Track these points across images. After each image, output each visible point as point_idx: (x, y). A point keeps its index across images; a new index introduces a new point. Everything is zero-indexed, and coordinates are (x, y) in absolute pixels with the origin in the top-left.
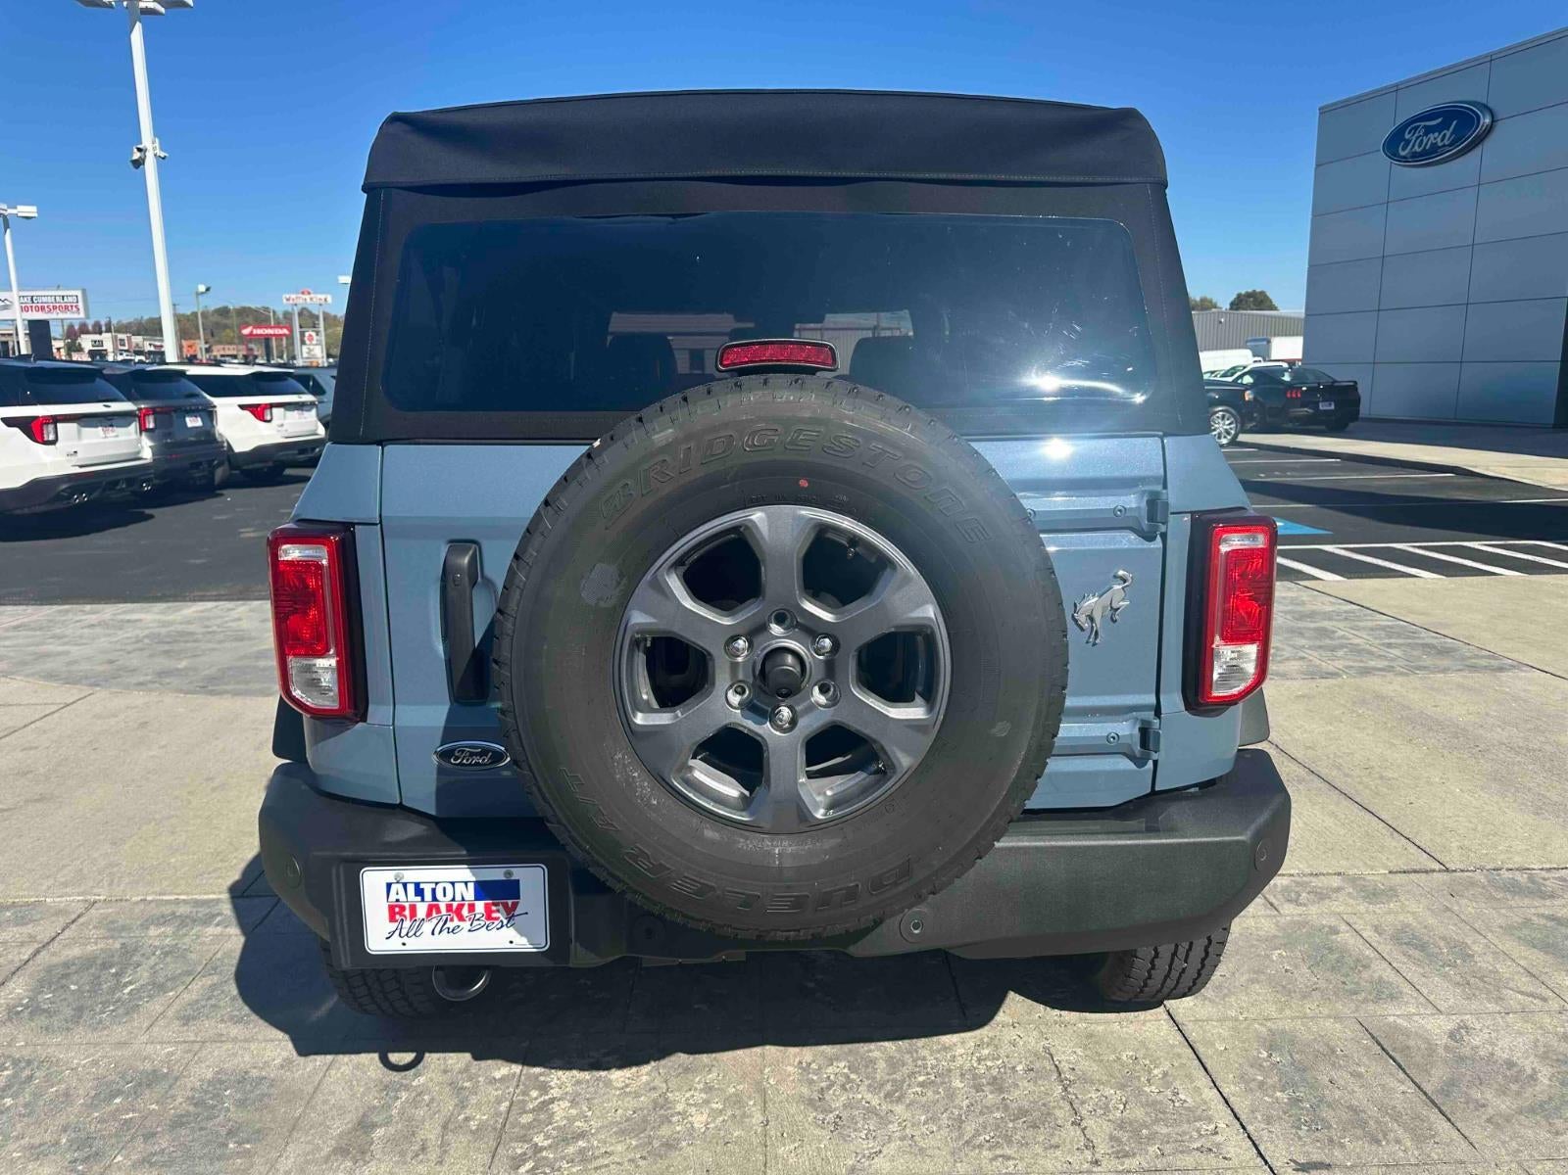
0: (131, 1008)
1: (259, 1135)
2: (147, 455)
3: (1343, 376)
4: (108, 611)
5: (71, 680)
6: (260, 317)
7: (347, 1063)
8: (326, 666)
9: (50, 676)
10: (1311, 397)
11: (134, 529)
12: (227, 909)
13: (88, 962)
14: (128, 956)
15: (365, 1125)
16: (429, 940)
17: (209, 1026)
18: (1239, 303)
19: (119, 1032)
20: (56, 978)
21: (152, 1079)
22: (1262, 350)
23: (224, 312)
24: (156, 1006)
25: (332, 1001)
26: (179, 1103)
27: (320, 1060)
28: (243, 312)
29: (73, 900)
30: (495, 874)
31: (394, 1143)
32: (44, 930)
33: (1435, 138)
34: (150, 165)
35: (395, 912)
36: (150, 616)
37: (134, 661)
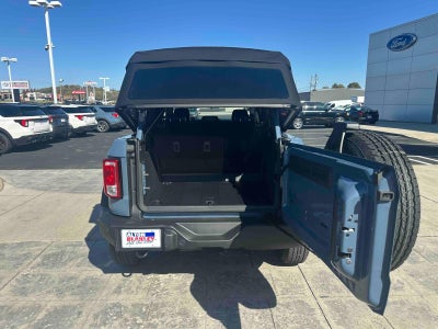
0: (65, 264)
1: (97, 289)
2: (51, 129)
3: (374, 109)
4: (45, 172)
5: (39, 189)
6: (77, 88)
7: (114, 275)
8: (114, 187)
9: (33, 188)
10: (365, 114)
11: (48, 149)
12: (85, 243)
13: (53, 254)
14: (63, 253)
15: (119, 287)
16: (136, 245)
17: (83, 268)
18: (350, 86)
19: (63, 269)
20: (47, 257)
21: (72, 278)
22: (355, 100)
23: (66, 86)
24: (71, 264)
25: (111, 262)
26: (79, 283)
27: (109, 275)
28: (72, 87)
29: (48, 241)
30: (149, 231)
31: (126, 291)
32: (43, 247)
33: (400, 43)
34: (50, 49)
35: (128, 239)
36: (56, 173)
37: (54, 184)
